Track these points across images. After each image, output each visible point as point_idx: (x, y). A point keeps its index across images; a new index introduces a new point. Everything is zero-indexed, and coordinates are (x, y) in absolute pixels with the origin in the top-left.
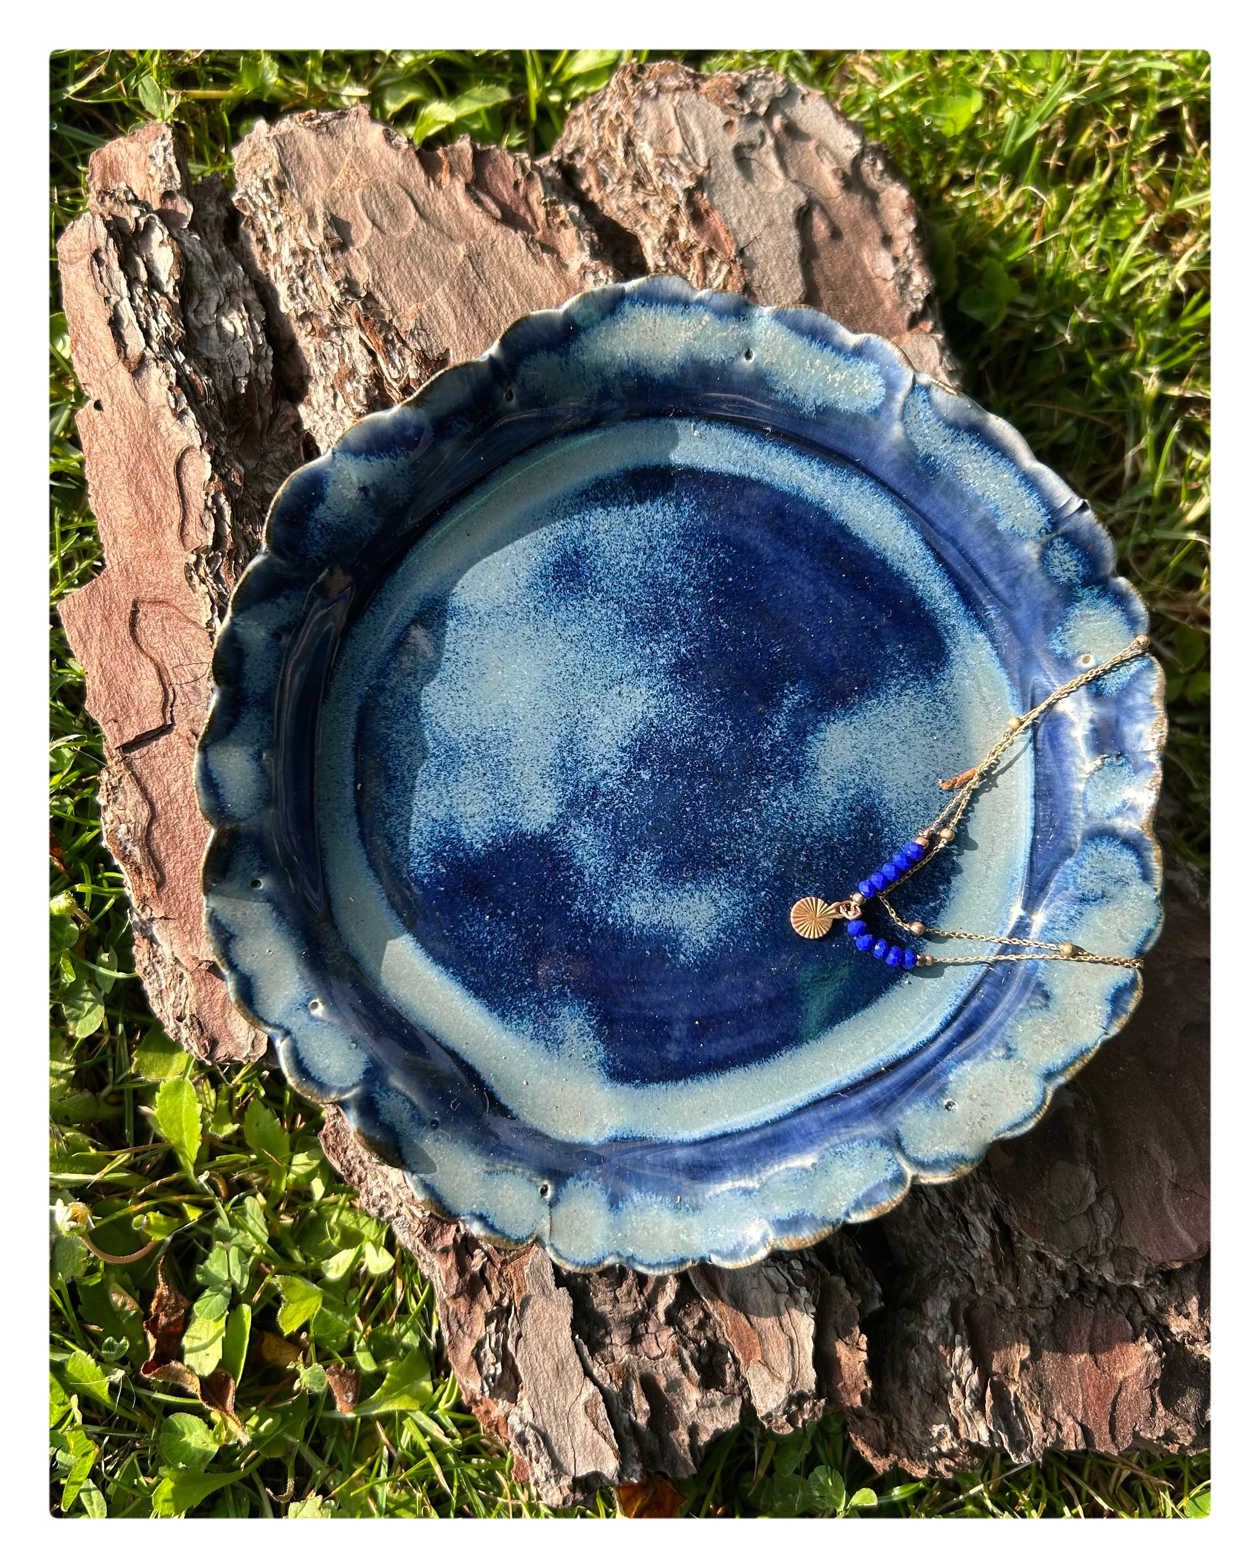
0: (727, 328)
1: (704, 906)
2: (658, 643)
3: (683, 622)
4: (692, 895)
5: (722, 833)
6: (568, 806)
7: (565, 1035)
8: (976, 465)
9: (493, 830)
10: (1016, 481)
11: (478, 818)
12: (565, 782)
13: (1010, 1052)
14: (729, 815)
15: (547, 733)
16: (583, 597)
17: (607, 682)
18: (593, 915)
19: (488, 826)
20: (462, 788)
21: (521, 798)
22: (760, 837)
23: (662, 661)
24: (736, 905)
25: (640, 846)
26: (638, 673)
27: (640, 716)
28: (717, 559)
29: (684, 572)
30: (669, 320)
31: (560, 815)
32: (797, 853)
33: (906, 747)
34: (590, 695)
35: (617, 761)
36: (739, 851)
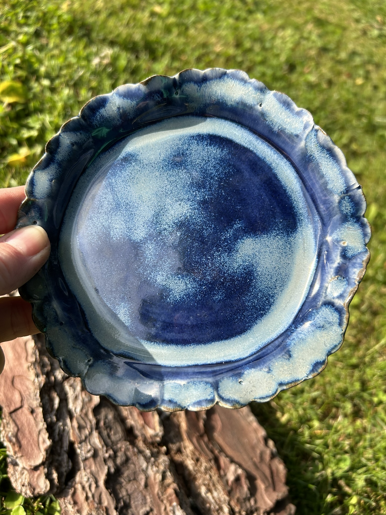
0: (256, 93)
1: (182, 285)
2: (199, 192)
3: (210, 188)
4: (179, 280)
5: (197, 262)
6: (149, 236)
7: (119, 312)
8: (326, 163)
9: (121, 235)
10: (338, 172)
11: (118, 230)
12: (151, 227)
13: (269, 371)
14: (202, 257)
15: (151, 209)
16: (180, 169)
17: (177, 199)
18: (144, 275)
19: (120, 233)
20: (116, 218)
21: (134, 228)
22: (210, 268)
23: (198, 198)
24: (193, 288)
25: (168, 257)
26: (189, 200)
27: (184, 214)
28: (229, 172)
29: (216, 172)
30: (238, 86)
31: (145, 238)
32: (220, 277)
33: (271, 255)
34: (170, 202)
35: (171, 226)
36: (201, 270)
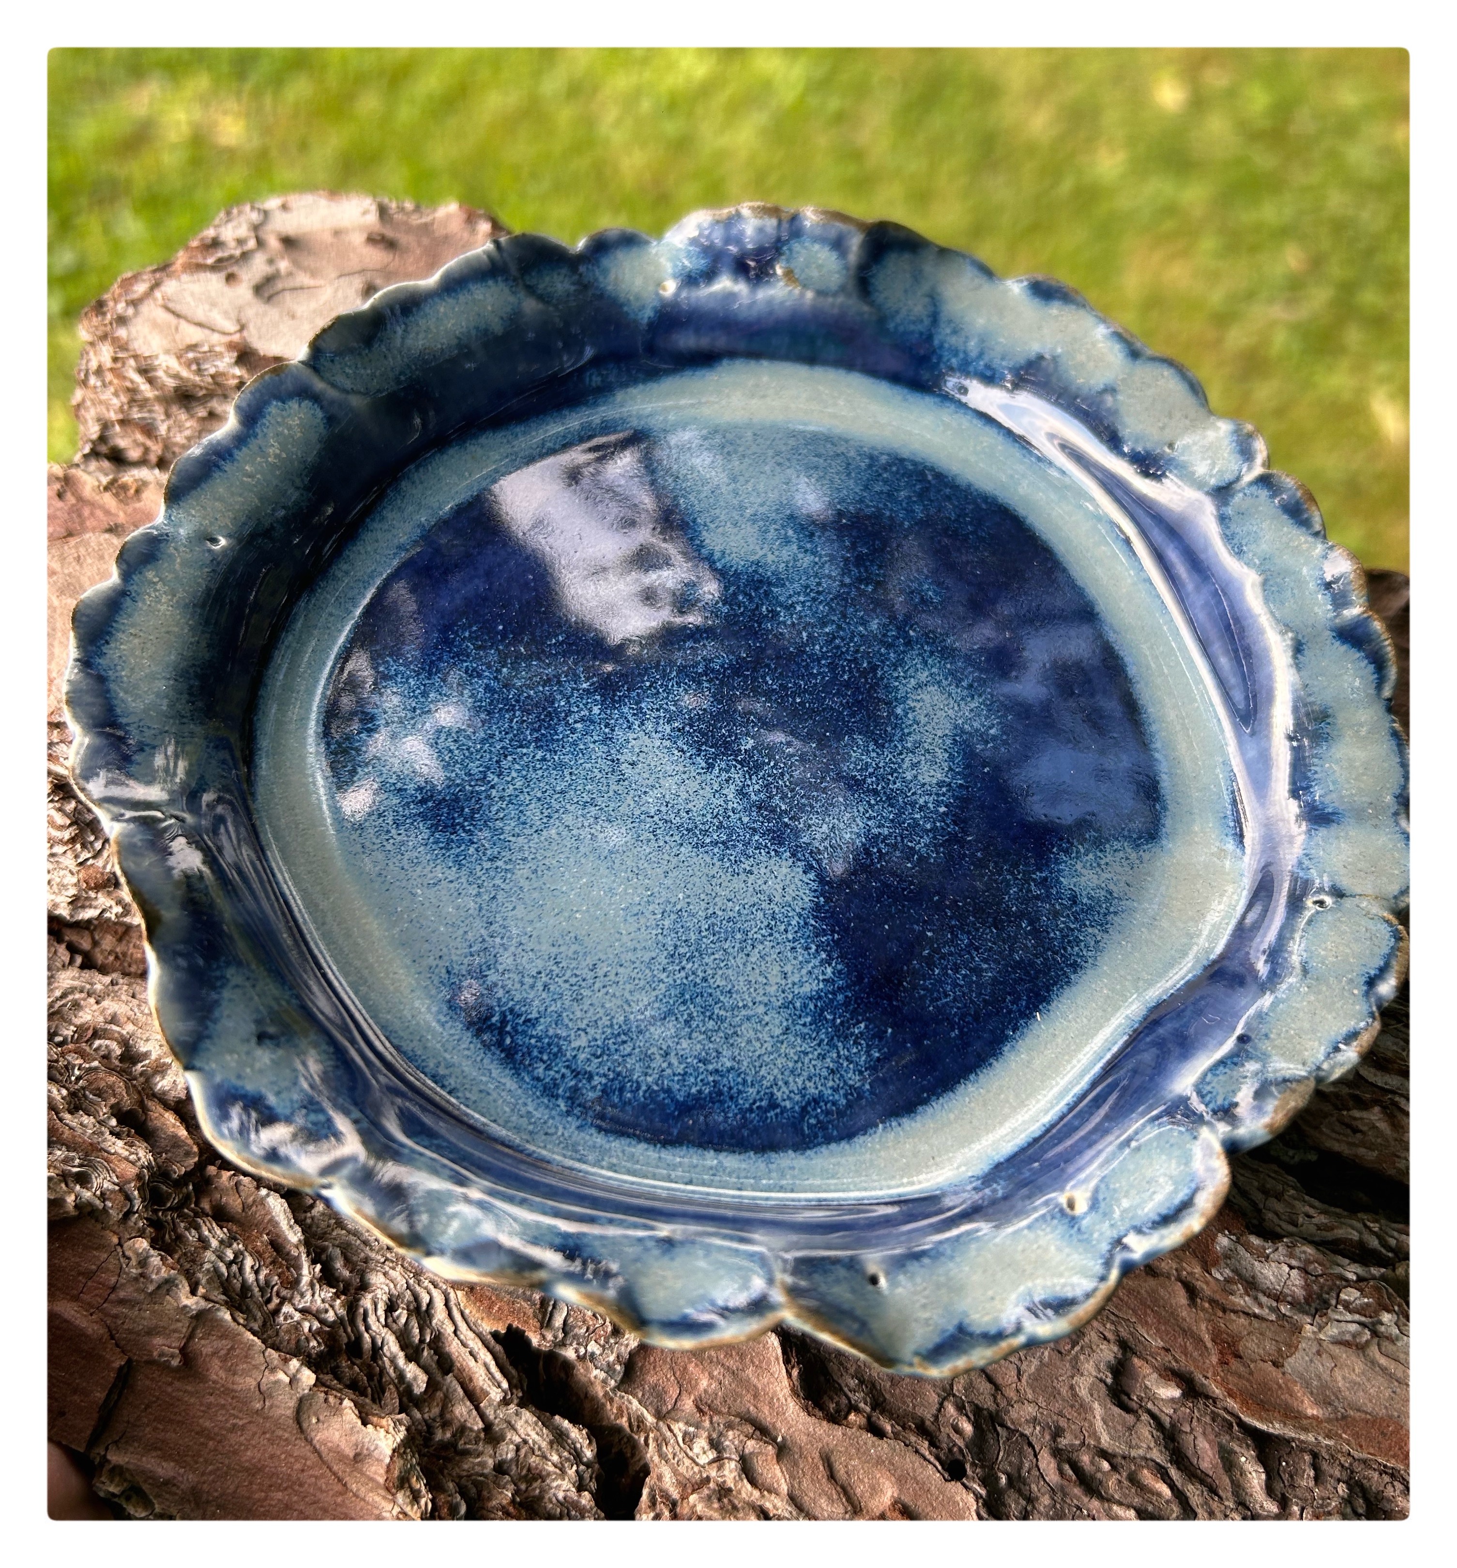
0: (170, 556)
2: (569, 713)
3: (547, 682)
6: (781, 844)
7: (1099, 887)
9: (807, 948)
11: (788, 968)
12: (747, 844)
13: (1110, 390)
15: (675, 861)
16: (489, 797)
17: (613, 778)
18: (934, 829)
19: (801, 954)
20: (741, 986)
21: (764, 905)
23: (596, 710)
25: (844, 760)
26: (607, 740)
27: (668, 743)
28: (470, 639)
29: (479, 676)
31: (793, 855)
34: (629, 800)
35: (724, 776)
